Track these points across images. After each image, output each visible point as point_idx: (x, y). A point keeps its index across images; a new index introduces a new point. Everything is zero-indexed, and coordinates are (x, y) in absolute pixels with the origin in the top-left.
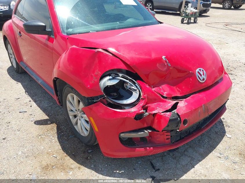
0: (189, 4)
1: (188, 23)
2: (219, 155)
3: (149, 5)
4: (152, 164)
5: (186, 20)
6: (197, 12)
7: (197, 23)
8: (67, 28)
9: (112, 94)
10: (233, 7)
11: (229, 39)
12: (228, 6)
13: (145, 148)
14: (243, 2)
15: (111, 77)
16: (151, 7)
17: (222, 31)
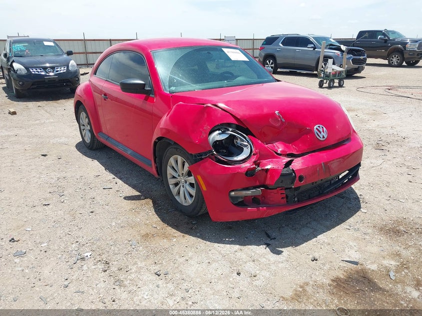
0: (329, 60)
1: (330, 87)
2: (348, 227)
3: (269, 62)
4: (267, 234)
5: (326, 83)
6: (342, 72)
7: (344, 87)
8: (170, 87)
9: (221, 151)
10: (406, 63)
11: (389, 108)
12: (397, 62)
13: (258, 208)
14: (419, 57)
15: (220, 132)
16: (273, 65)
17: (380, 97)
